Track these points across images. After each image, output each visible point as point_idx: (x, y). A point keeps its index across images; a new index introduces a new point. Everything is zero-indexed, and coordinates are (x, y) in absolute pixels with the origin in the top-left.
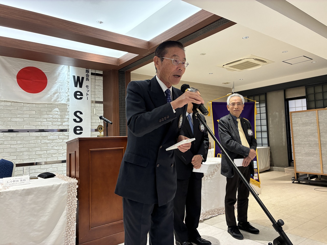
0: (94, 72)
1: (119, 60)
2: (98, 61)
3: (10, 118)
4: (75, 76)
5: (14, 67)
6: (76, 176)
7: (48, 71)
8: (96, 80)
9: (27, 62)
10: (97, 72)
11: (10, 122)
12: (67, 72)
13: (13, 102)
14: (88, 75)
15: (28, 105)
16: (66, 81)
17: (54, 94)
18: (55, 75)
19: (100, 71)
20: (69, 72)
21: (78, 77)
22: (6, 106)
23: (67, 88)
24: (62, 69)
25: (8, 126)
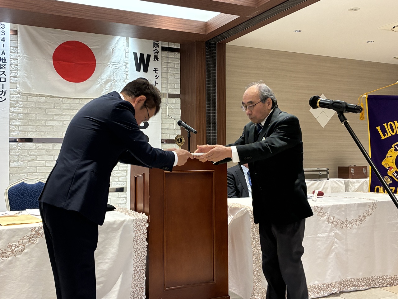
0: (167, 47)
1: (206, 25)
2: (174, 28)
3: (44, 122)
4: (136, 54)
5: (48, 42)
6: (145, 211)
7: (97, 47)
8: (169, 59)
9: (67, 35)
10: (172, 45)
11: (44, 128)
12: (124, 47)
13: (48, 96)
14: (157, 51)
15: (69, 101)
16: (123, 61)
17: (106, 82)
18: (108, 52)
19: (175, 44)
20: (128, 47)
21: (142, 55)
22: (39, 102)
23: (125, 73)
24: (117, 43)
25: (41, 133)
